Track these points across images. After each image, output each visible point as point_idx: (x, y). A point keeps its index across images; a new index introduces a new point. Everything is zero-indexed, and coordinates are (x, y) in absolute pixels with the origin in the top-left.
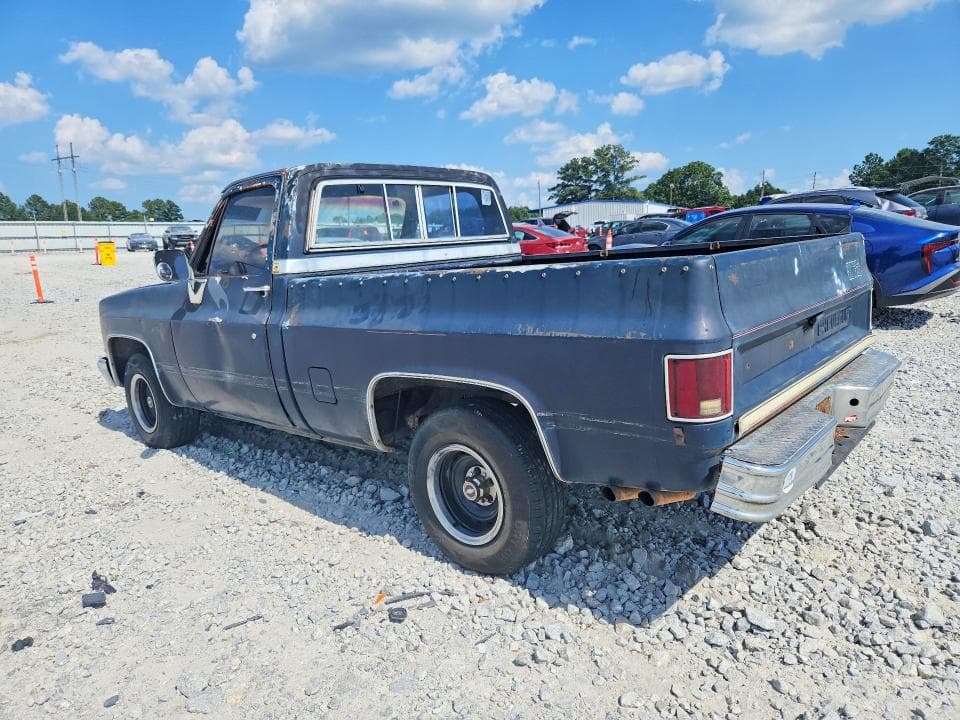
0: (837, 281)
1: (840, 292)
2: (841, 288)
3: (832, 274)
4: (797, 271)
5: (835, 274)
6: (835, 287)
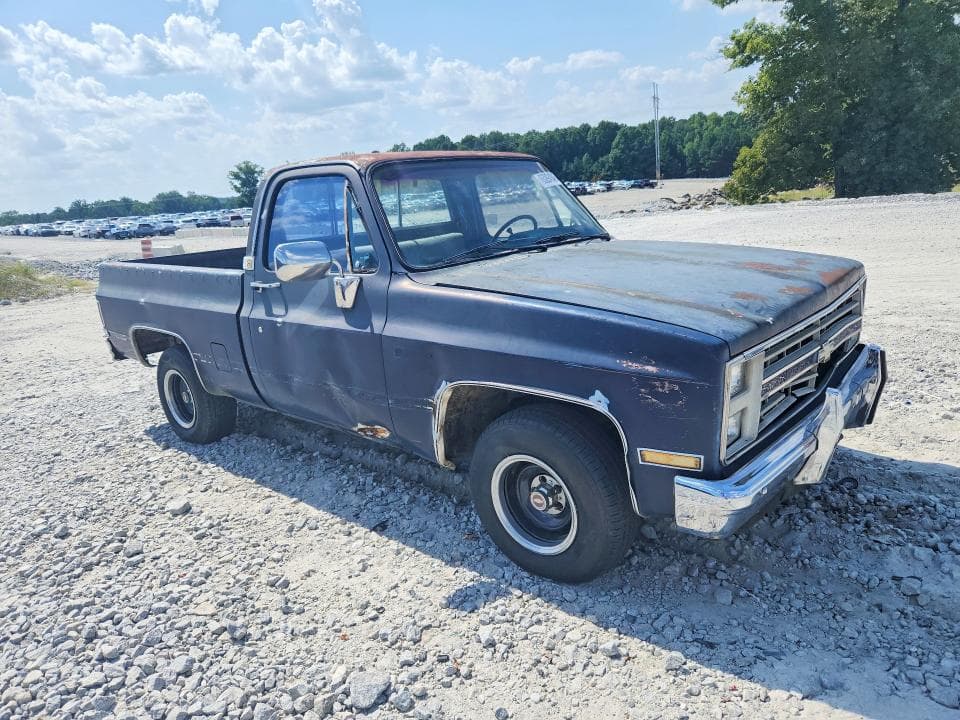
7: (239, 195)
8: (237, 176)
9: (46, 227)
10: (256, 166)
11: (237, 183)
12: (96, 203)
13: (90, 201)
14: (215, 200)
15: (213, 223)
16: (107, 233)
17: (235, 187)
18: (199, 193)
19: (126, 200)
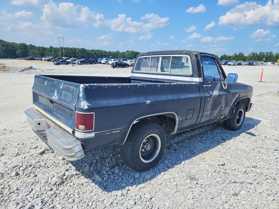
0: (56, 94)
1: (54, 97)
2: (55, 97)
3: (54, 91)
4: (45, 84)
5: (56, 92)
6: (53, 95)
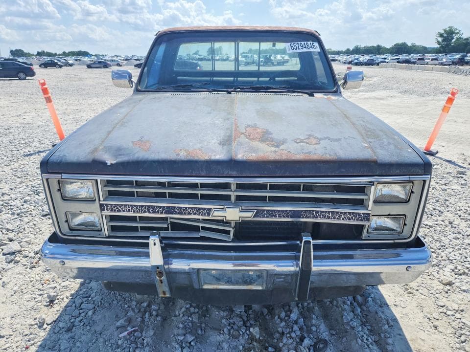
7: (438, 46)
8: (441, 35)
9: (333, 57)
10: (456, 29)
11: (440, 39)
12: (365, 47)
13: (362, 46)
14: (425, 48)
15: (407, 61)
16: (353, 62)
17: (438, 42)
18: (417, 44)
19: (379, 46)
